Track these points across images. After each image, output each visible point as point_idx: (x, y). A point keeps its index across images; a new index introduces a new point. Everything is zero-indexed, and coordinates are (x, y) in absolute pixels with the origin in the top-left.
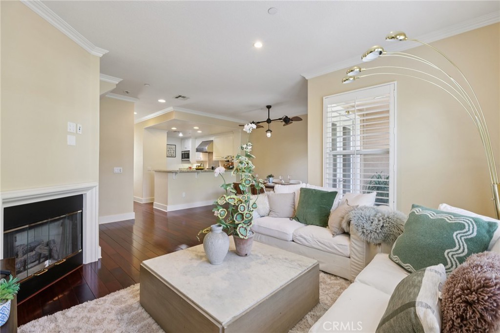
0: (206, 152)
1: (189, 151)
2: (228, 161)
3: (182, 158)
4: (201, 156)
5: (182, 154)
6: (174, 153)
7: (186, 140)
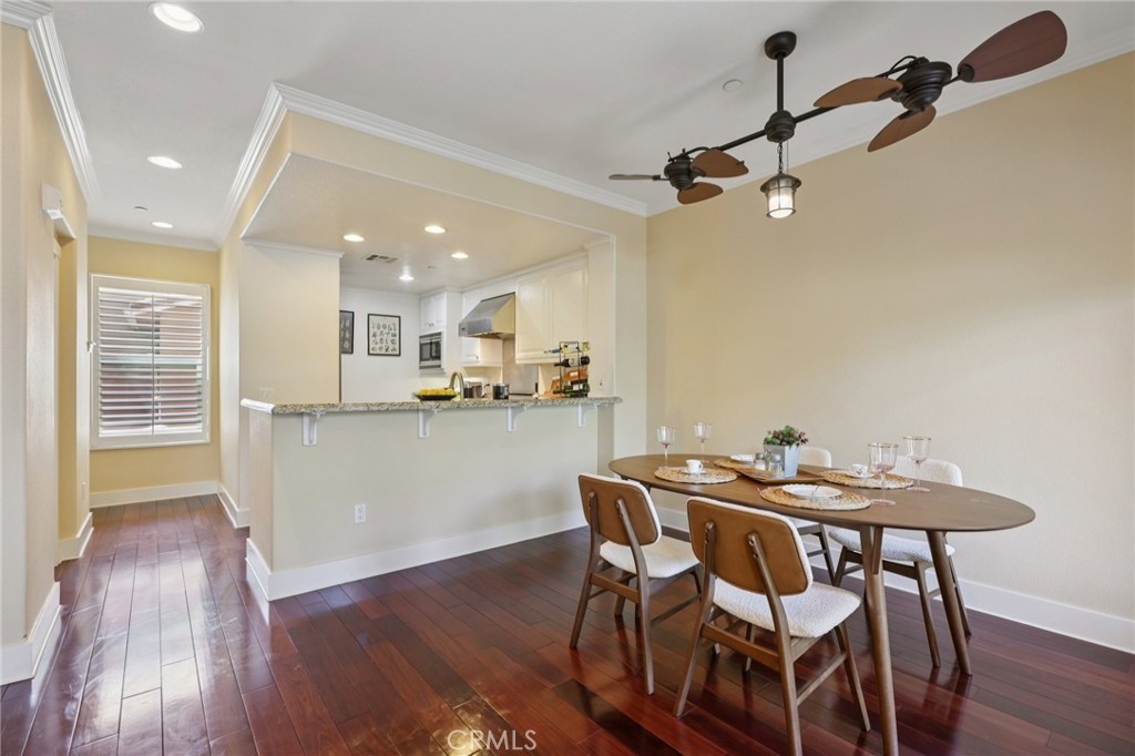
0: (495, 336)
1: (440, 334)
2: (566, 364)
3: (421, 359)
4: (478, 352)
5: (421, 345)
6: (393, 342)
7: (432, 299)
